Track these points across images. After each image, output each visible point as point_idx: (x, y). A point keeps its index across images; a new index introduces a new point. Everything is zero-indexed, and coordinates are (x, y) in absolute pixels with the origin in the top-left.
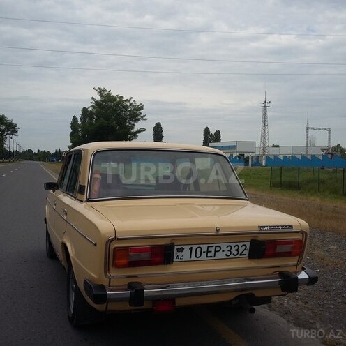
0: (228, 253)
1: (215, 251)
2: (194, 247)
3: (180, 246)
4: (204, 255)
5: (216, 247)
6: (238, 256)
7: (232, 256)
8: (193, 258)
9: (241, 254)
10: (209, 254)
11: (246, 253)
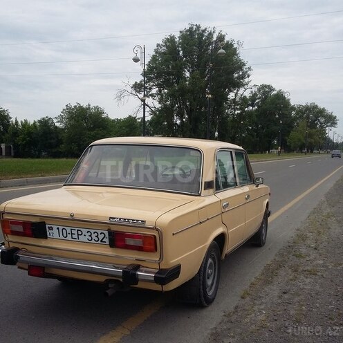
0: (90, 239)
1: (78, 235)
2: (61, 228)
3: (50, 226)
4: (69, 236)
5: (78, 230)
6: (99, 242)
7: (93, 241)
8: (62, 237)
9: (101, 241)
10: (74, 236)
11: (106, 240)
